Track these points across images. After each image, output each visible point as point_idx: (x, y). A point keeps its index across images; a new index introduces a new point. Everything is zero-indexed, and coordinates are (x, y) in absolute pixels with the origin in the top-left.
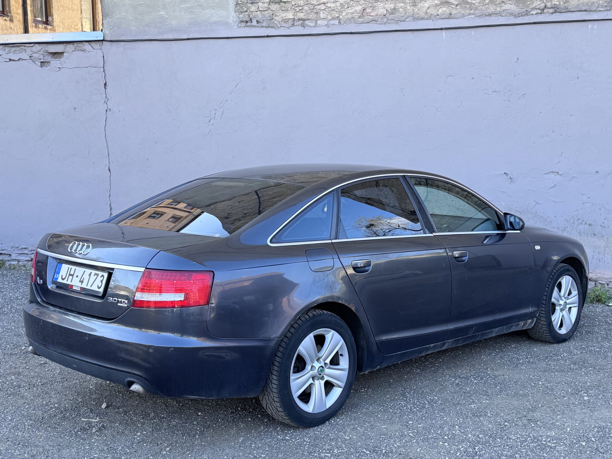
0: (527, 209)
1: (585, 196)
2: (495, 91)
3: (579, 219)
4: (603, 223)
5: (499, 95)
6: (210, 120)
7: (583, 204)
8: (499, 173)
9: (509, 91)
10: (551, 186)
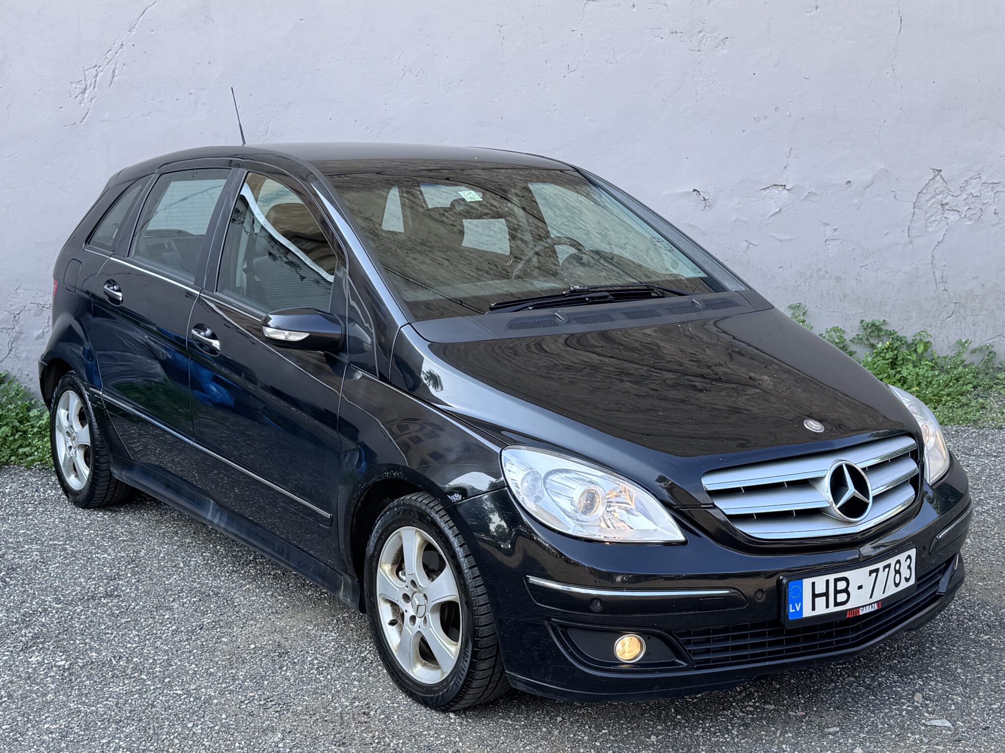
0: (734, 257)
1: (829, 227)
2: (674, 31)
3: (820, 269)
4: (858, 275)
5: (682, 39)
6: (85, 89)
7: (826, 242)
8: (684, 190)
9: (700, 32)
10: (773, 212)
